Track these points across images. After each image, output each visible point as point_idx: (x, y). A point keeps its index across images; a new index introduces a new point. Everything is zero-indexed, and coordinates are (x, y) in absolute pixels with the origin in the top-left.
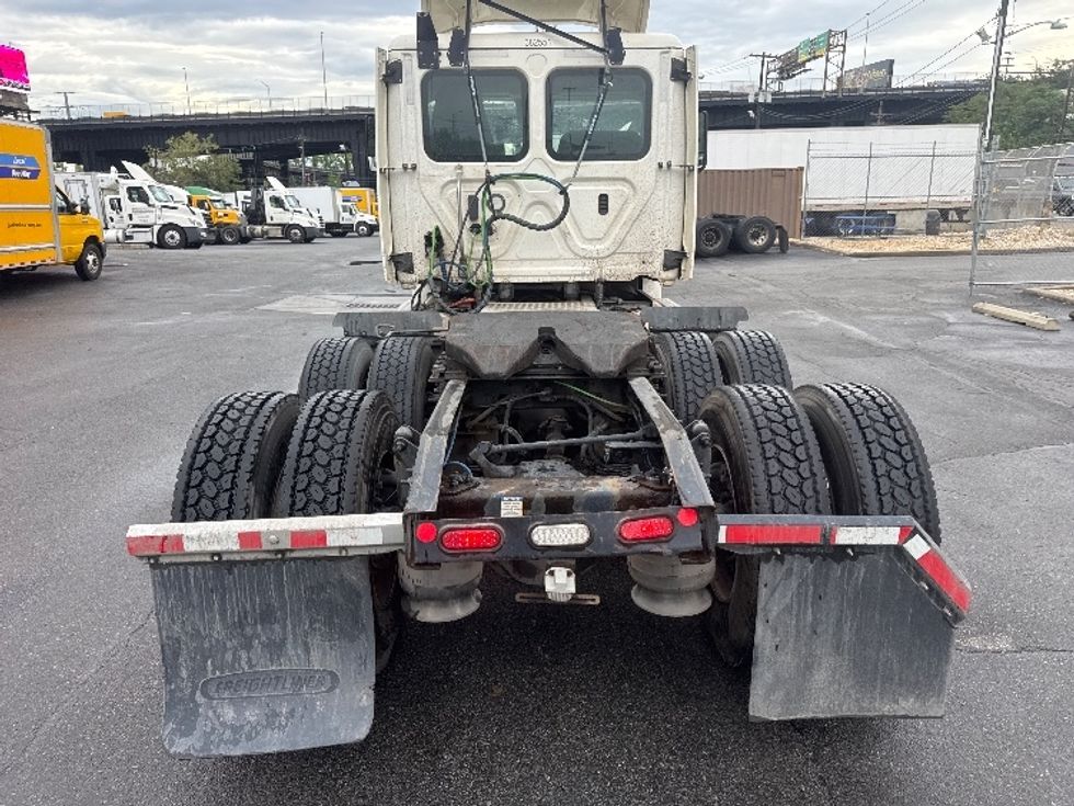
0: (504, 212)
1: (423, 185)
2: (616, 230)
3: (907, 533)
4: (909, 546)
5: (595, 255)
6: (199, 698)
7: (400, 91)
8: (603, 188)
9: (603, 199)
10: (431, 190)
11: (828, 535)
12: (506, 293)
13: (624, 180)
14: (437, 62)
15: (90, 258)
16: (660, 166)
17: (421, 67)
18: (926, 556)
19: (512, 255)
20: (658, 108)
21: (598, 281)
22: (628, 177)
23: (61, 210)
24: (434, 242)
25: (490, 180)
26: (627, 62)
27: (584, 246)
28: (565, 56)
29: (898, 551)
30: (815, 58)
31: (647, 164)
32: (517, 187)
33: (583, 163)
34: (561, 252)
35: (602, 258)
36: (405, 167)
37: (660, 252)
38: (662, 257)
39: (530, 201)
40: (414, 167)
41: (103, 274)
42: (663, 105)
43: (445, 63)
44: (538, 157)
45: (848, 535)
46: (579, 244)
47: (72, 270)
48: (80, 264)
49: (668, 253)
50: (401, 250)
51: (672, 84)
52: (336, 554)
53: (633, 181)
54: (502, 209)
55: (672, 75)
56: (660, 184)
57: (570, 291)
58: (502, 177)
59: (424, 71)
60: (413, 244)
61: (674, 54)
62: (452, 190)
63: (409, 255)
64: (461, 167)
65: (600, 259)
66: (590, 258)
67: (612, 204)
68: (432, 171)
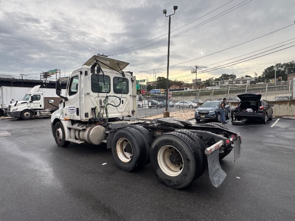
1: (91, 97)
2: (124, 107)
7: (87, 77)
8: (123, 99)
10: (93, 99)
14: (95, 72)
16: (130, 95)
24: (93, 110)
25: (107, 97)
28: (116, 75)
30: (53, 74)
34: (116, 111)
36: (87, 93)
39: (111, 101)
40: (89, 94)
42: (130, 85)
43: (96, 73)
44: (112, 93)
46: (119, 109)
49: (132, 111)
50: (86, 112)
53: (127, 98)
56: (130, 99)
59: (92, 74)
62: (96, 99)
63: (88, 113)
64: (98, 94)
65: (122, 113)
66: (121, 112)
67: (124, 102)
68: (92, 94)
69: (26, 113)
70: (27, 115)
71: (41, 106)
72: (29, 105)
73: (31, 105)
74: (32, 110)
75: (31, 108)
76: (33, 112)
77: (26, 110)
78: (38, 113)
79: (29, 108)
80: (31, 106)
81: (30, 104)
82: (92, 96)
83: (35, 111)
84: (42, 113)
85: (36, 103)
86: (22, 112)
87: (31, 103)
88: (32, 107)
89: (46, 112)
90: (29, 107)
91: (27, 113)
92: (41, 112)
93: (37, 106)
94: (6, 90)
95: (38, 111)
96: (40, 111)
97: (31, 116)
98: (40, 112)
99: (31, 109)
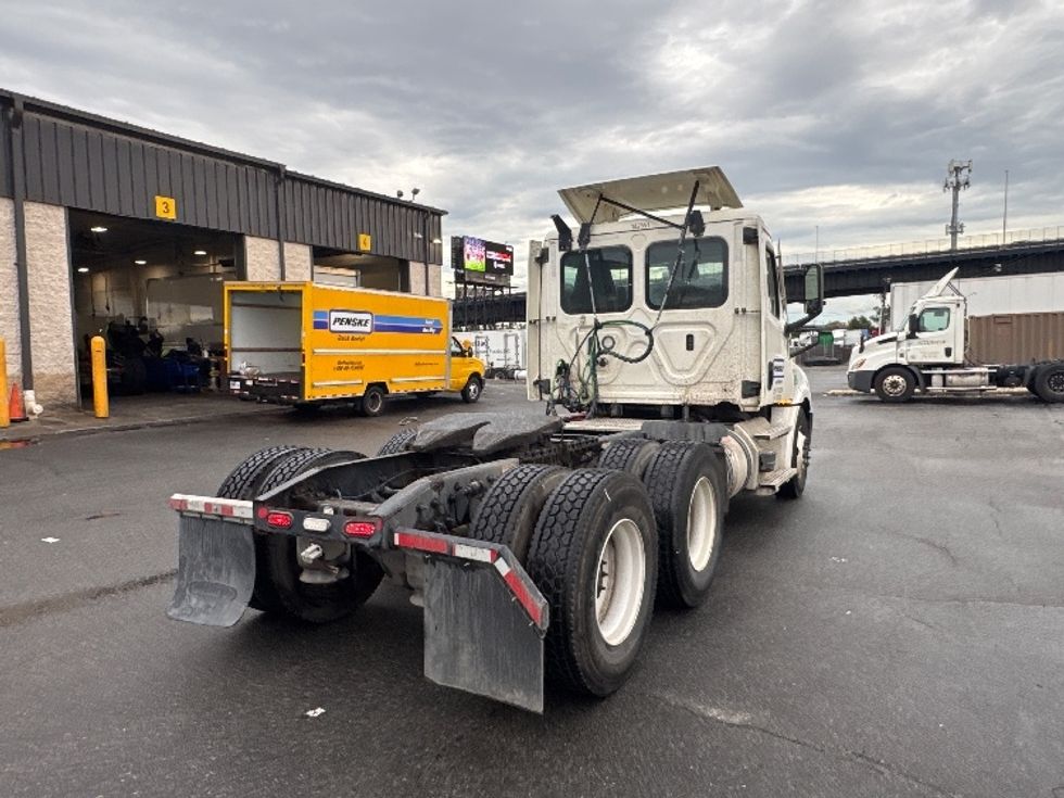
0: (613, 350)
1: (560, 331)
2: (701, 363)
3: (497, 555)
4: (497, 564)
5: (683, 383)
6: (187, 592)
7: (547, 266)
8: (689, 330)
9: (690, 338)
10: (565, 334)
11: (452, 550)
12: (614, 412)
13: (707, 323)
14: (570, 246)
15: (472, 388)
16: (737, 312)
17: (560, 250)
18: (508, 574)
19: (619, 381)
20: (734, 267)
21: (685, 404)
22: (710, 321)
23: (454, 354)
24: (563, 370)
25: (598, 326)
26: (708, 233)
27: (674, 376)
28: (660, 233)
29: (491, 566)
31: (726, 310)
32: (623, 330)
33: (665, 312)
34: (657, 379)
35: (690, 385)
36: (548, 318)
37: (739, 383)
38: (740, 386)
39: (633, 340)
40: (554, 319)
41: (480, 399)
42: (738, 263)
43: (575, 246)
44: (637, 308)
45: (463, 551)
46: (671, 374)
47: (459, 396)
48: (465, 391)
49: (746, 384)
50: (544, 378)
51: (745, 246)
52: (238, 521)
53: (714, 323)
54: (612, 347)
55: (744, 239)
56: (738, 326)
57: (664, 412)
58: (607, 323)
60: (550, 373)
61: (746, 224)
63: (548, 381)
64: (584, 318)
65: (688, 387)
66: (679, 386)
67: (697, 343)
68: (565, 321)
69: (890, 379)
70: (894, 385)
71: (948, 352)
72: (904, 347)
73: (911, 347)
74: (913, 368)
75: (911, 360)
76: (916, 375)
77: (892, 368)
78: (936, 380)
79: (903, 361)
80: (909, 354)
81: (909, 345)
82: (564, 326)
83: (924, 372)
84: (951, 382)
85: (932, 342)
86: (876, 373)
87: (911, 341)
88: (913, 357)
89: (970, 378)
90: (902, 356)
91: (896, 378)
92: (950, 378)
93: (935, 354)
94: (903, 294)
95: (941, 371)
96: (947, 371)
97: (909, 389)
98: (944, 376)
99: (911, 364)
